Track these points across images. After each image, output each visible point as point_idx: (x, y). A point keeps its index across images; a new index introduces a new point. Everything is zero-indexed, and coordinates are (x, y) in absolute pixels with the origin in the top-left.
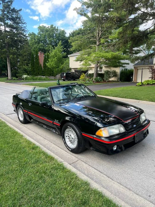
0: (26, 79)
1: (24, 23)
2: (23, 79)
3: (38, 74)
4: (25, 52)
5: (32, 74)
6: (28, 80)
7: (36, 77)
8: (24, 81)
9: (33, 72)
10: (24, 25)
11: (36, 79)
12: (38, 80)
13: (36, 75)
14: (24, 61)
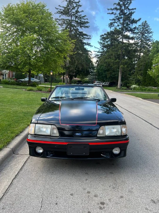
0: (134, 88)
1: (150, 33)
2: (131, 89)
3: (149, 85)
4: (142, 62)
5: (143, 85)
6: (136, 90)
7: (146, 87)
8: (132, 91)
9: (144, 82)
10: (151, 35)
11: (145, 90)
12: (147, 91)
13: (147, 86)
14: (139, 71)
